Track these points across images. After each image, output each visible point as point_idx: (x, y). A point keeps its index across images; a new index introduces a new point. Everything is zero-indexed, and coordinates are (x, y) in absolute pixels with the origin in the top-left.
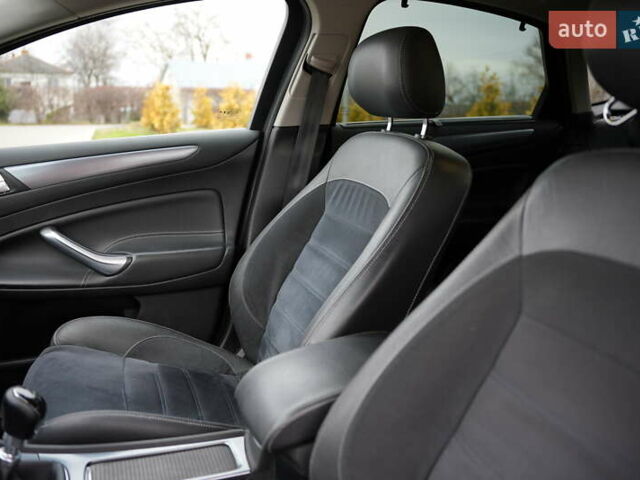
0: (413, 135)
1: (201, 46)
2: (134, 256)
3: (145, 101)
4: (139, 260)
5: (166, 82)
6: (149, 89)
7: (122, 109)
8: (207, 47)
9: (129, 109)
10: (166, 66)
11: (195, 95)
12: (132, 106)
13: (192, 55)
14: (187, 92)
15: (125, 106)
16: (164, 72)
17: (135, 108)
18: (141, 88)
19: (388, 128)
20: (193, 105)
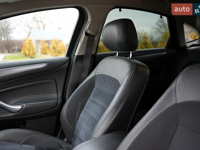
0: (127, 57)
1: (43, 25)
2: (24, 105)
3: (23, 45)
4: (26, 106)
5: (30, 38)
6: (24, 41)
7: (14, 48)
8: (45, 25)
9: (17, 48)
10: (30, 32)
11: (41, 42)
12: (18, 46)
13: (39, 28)
14: (38, 42)
15: (15, 47)
16: (29, 35)
17: (19, 48)
18: (21, 41)
19: (117, 55)
20: (40, 46)
